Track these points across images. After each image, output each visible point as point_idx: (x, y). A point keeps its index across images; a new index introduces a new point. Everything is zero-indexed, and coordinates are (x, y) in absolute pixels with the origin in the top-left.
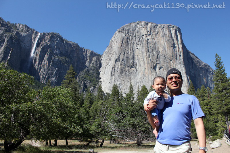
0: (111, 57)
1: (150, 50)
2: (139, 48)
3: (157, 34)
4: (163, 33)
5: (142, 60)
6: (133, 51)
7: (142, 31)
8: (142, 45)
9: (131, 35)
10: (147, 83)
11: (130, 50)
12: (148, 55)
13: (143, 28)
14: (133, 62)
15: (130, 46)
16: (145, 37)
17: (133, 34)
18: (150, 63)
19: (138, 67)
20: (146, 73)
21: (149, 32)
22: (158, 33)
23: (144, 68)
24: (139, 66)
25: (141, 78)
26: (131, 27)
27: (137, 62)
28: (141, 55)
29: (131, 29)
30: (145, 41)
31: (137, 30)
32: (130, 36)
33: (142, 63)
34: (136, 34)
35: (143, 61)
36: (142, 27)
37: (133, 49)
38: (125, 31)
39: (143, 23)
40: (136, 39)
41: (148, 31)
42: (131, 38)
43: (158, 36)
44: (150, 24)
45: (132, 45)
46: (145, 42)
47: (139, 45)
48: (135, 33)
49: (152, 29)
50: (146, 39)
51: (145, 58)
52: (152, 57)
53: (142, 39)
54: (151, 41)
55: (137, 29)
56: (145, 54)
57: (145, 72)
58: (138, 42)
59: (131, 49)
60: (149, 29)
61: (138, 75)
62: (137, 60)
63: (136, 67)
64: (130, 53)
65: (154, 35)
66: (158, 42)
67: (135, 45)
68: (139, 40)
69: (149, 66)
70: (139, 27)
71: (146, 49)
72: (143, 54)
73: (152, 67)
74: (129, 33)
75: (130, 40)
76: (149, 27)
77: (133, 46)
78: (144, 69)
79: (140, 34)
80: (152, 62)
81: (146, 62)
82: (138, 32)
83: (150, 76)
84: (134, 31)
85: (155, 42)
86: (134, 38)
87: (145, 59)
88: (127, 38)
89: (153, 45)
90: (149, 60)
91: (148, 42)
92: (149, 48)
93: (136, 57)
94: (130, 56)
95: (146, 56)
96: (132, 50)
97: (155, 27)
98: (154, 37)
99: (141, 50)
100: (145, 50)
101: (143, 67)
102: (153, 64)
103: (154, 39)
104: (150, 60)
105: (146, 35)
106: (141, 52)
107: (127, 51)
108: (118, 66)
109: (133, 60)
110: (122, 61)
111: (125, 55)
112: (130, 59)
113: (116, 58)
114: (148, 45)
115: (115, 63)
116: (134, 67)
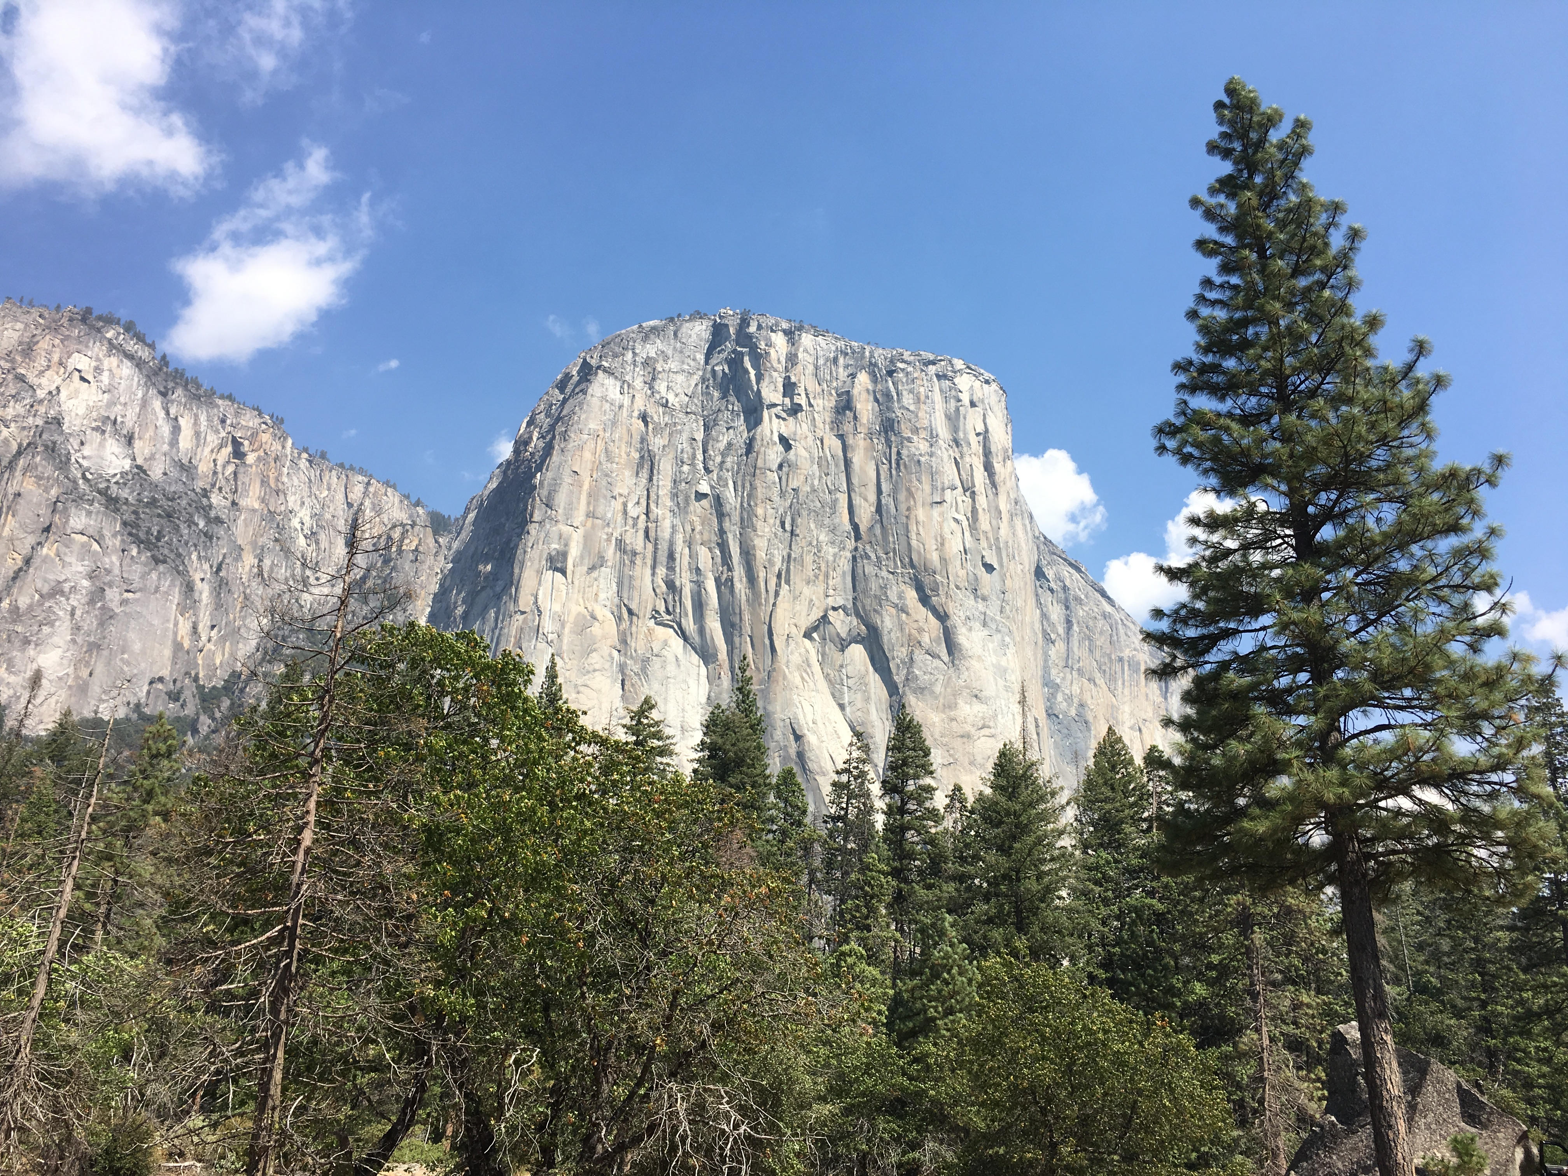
1: (793, 512)
2: (713, 493)
3: (848, 407)
5: (730, 577)
6: (673, 511)
8: (737, 477)
11: (656, 502)
15: (659, 473)
17: (683, 394)
18: (786, 606)
19: (696, 625)
21: (797, 390)
22: (856, 406)
23: (736, 632)
24: (705, 619)
26: (678, 345)
27: (695, 588)
29: (678, 357)
30: (759, 446)
32: (663, 403)
34: (706, 395)
35: (737, 586)
36: (748, 353)
37: (673, 496)
38: (628, 369)
40: (699, 429)
41: (791, 386)
42: (665, 419)
43: (851, 421)
45: (667, 468)
46: (760, 456)
47: (721, 474)
49: (819, 373)
50: (772, 439)
52: (802, 563)
53: (745, 431)
54: (805, 453)
56: (753, 538)
58: (711, 453)
59: (664, 492)
62: (696, 576)
63: (684, 621)
64: (655, 521)
65: (826, 417)
67: (689, 472)
70: (729, 349)
71: (762, 503)
72: (737, 538)
73: (797, 632)
74: (657, 383)
76: (798, 357)
77: (677, 473)
78: (736, 639)
82: (717, 385)
85: (830, 464)
86: (690, 424)
88: (642, 417)
89: (813, 480)
91: (777, 455)
96: (664, 500)
98: (825, 427)
99: (726, 508)
100: (753, 512)
101: (732, 625)
102: (802, 609)
103: (822, 442)
105: (774, 410)
106: (725, 523)
107: (630, 505)
108: (557, 607)
109: (668, 569)
110: (592, 568)
111: (616, 534)
112: (649, 562)
113: (555, 546)
114: (780, 479)
115: (539, 584)
116: (674, 620)
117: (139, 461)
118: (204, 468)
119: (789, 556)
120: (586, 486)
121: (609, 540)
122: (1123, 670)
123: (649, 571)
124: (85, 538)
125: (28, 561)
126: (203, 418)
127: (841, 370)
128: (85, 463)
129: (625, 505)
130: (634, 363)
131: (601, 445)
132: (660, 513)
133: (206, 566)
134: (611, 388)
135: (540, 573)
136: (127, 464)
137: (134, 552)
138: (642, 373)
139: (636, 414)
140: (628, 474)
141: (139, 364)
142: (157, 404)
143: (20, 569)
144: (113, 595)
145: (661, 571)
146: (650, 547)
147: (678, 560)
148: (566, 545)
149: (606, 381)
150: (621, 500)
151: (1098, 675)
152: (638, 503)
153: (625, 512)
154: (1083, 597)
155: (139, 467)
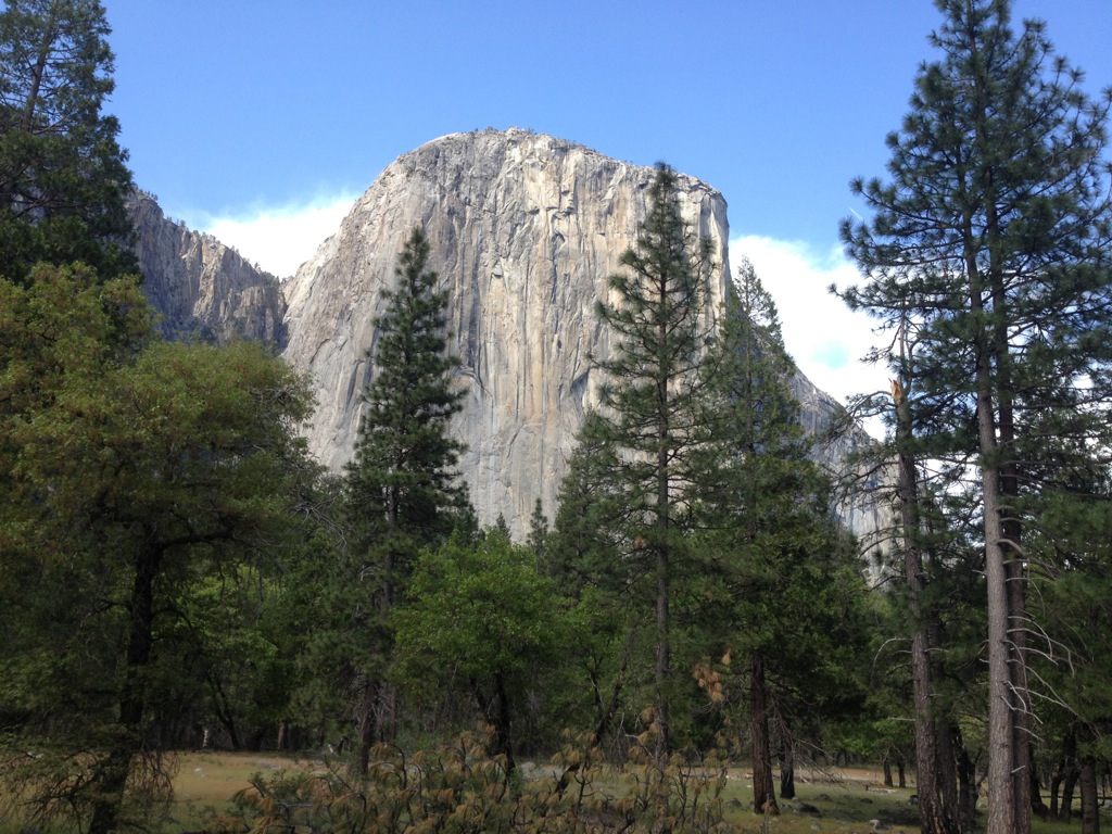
1: (565, 291)
2: (506, 275)
3: (610, 211)
4: (639, 215)
5: (517, 341)
6: (475, 288)
7: (530, 187)
8: (523, 265)
9: (473, 198)
10: (534, 461)
11: (462, 281)
12: (548, 320)
13: (535, 170)
14: (472, 345)
15: (463, 258)
16: (542, 224)
17: (482, 196)
18: (559, 363)
19: (491, 376)
20: (533, 411)
21: (570, 196)
22: (616, 212)
23: (522, 382)
24: (498, 372)
25: (503, 433)
26: (477, 156)
27: (490, 348)
28: (515, 315)
29: (477, 165)
30: (541, 241)
31: (505, 173)
32: (467, 202)
33: (514, 356)
34: (500, 197)
35: (523, 347)
36: (533, 165)
37: (475, 276)
38: (440, 173)
39: (542, 144)
40: (494, 224)
41: (566, 193)
42: (468, 215)
43: (611, 223)
44: (576, 157)
45: (470, 254)
46: (540, 247)
47: (511, 260)
48: (492, 193)
49: (588, 184)
50: (551, 234)
51: (533, 329)
52: (571, 331)
53: (529, 228)
54: (576, 247)
55: (505, 170)
56: (535, 311)
57: (528, 404)
58: (504, 243)
59: (468, 273)
60: (567, 183)
61: (487, 418)
62: (492, 339)
63: (482, 372)
64: (461, 295)
65: (592, 219)
66: (608, 254)
67: (487, 257)
68: (512, 235)
69: (549, 374)
70: (518, 160)
71: (542, 284)
72: (523, 310)
73: (568, 384)
74: (462, 186)
75: (462, 225)
76: (572, 170)
77: (478, 258)
78: (521, 387)
79: (522, 199)
80: (567, 358)
81: (536, 350)
82: (508, 190)
83: (551, 426)
84: (487, 180)
85: (594, 256)
86: (487, 219)
87: (534, 338)
88: (451, 213)
89: (582, 269)
90: (555, 344)
91: (555, 247)
92: (560, 285)
93: (488, 323)
94: (457, 314)
95: (543, 320)
96: (468, 279)
97: (600, 174)
98: (591, 227)
99: (515, 287)
100: (536, 290)
101: (519, 377)
102: (571, 366)
103: (589, 239)
104: (559, 344)
105: (551, 213)
106: (514, 299)
107: (442, 282)
109: (470, 332)
112: (455, 326)
114: (555, 266)
116: (474, 372)
119: (559, 325)
123: (456, 333)
127: (604, 182)
130: (444, 169)
132: (464, 288)
139: (446, 210)
140: (439, 257)
145: (466, 334)
147: (478, 326)
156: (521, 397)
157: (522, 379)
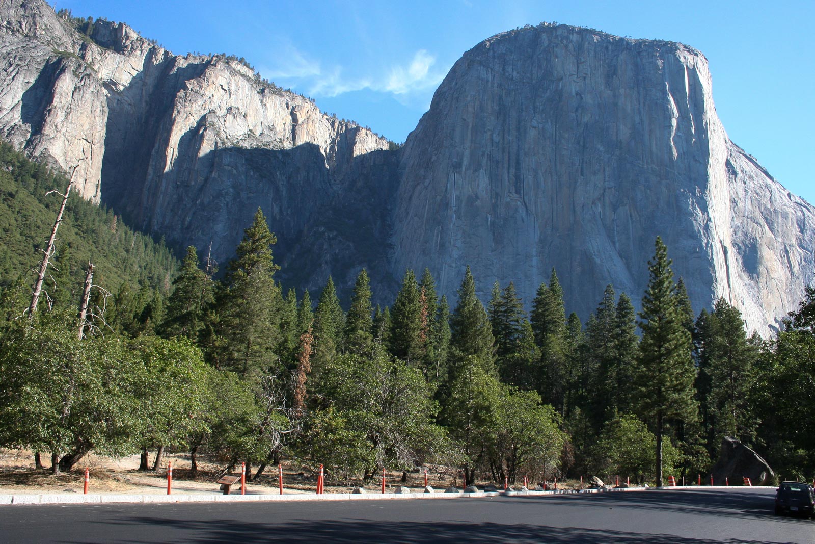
0: (434, 158)
1: (585, 134)
2: (541, 126)
3: (616, 73)
4: (637, 74)
5: (550, 173)
6: (518, 137)
7: (556, 62)
8: (553, 117)
9: (515, 74)
11: (508, 133)
13: (558, 50)
14: (517, 177)
15: (509, 117)
16: (565, 87)
17: (522, 72)
18: (582, 187)
19: (533, 199)
20: (563, 223)
21: (585, 66)
22: (619, 73)
23: (555, 203)
24: (537, 196)
25: (542, 240)
26: (517, 45)
27: (531, 179)
28: (548, 154)
29: (517, 51)
30: (565, 99)
31: (537, 55)
32: (511, 78)
33: (548, 184)
34: (535, 71)
35: (554, 177)
36: (557, 47)
37: (518, 129)
39: (563, 31)
40: (531, 91)
41: (582, 63)
42: (512, 86)
43: (617, 81)
45: (514, 113)
46: (565, 104)
47: (543, 115)
48: (528, 69)
49: (598, 55)
50: (573, 94)
53: (556, 91)
54: (591, 101)
55: (537, 52)
57: (560, 218)
58: (538, 104)
59: (513, 127)
60: (584, 56)
61: (530, 230)
62: (532, 173)
63: (526, 197)
64: (509, 143)
65: (602, 80)
66: (616, 105)
67: (526, 115)
68: (543, 98)
69: (574, 195)
71: (567, 131)
72: (554, 151)
73: (589, 202)
74: (507, 67)
75: (507, 94)
76: (586, 47)
77: (520, 116)
78: (555, 206)
79: (550, 71)
80: (587, 183)
81: (565, 179)
82: (540, 66)
83: (576, 234)
84: (525, 60)
86: (526, 88)
87: (562, 170)
88: (499, 86)
89: (596, 117)
90: (578, 174)
93: (528, 162)
96: (513, 132)
97: (607, 48)
98: (602, 86)
99: (547, 135)
100: (563, 135)
101: (552, 199)
102: (591, 188)
103: (600, 95)
104: (582, 174)
105: (573, 78)
106: (547, 143)
107: (494, 135)
108: (458, 193)
109: (516, 169)
110: (475, 171)
111: (487, 152)
112: (506, 166)
113: (454, 160)
114: (577, 116)
115: (448, 181)
116: (520, 197)
117: (251, 128)
118: (279, 128)
119: (583, 159)
120: (470, 127)
121: (483, 155)
122: (778, 217)
123: (506, 171)
124: (230, 168)
125: (206, 180)
126: (278, 102)
127: (610, 53)
128: (227, 131)
129: (492, 135)
131: (477, 103)
132: (511, 138)
133: (284, 178)
134: (482, 72)
135: (448, 175)
136: (246, 130)
137: (252, 174)
138: (498, 62)
139: (495, 85)
140: (492, 118)
141: (248, 79)
142: (257, 98)
143: (203, 185)
144: (243, 195)
145: (513, 171)
146: (506, 157)
147: (521, 165)
148: (462, 159)
149: (479, 68)
150: (489, 133)
151: (762, 221)
152: (499, 134)
153: (492, 140)
154: (754, 176)
155: (250, 131)
156: (554, 213)
157: (555, 200)
